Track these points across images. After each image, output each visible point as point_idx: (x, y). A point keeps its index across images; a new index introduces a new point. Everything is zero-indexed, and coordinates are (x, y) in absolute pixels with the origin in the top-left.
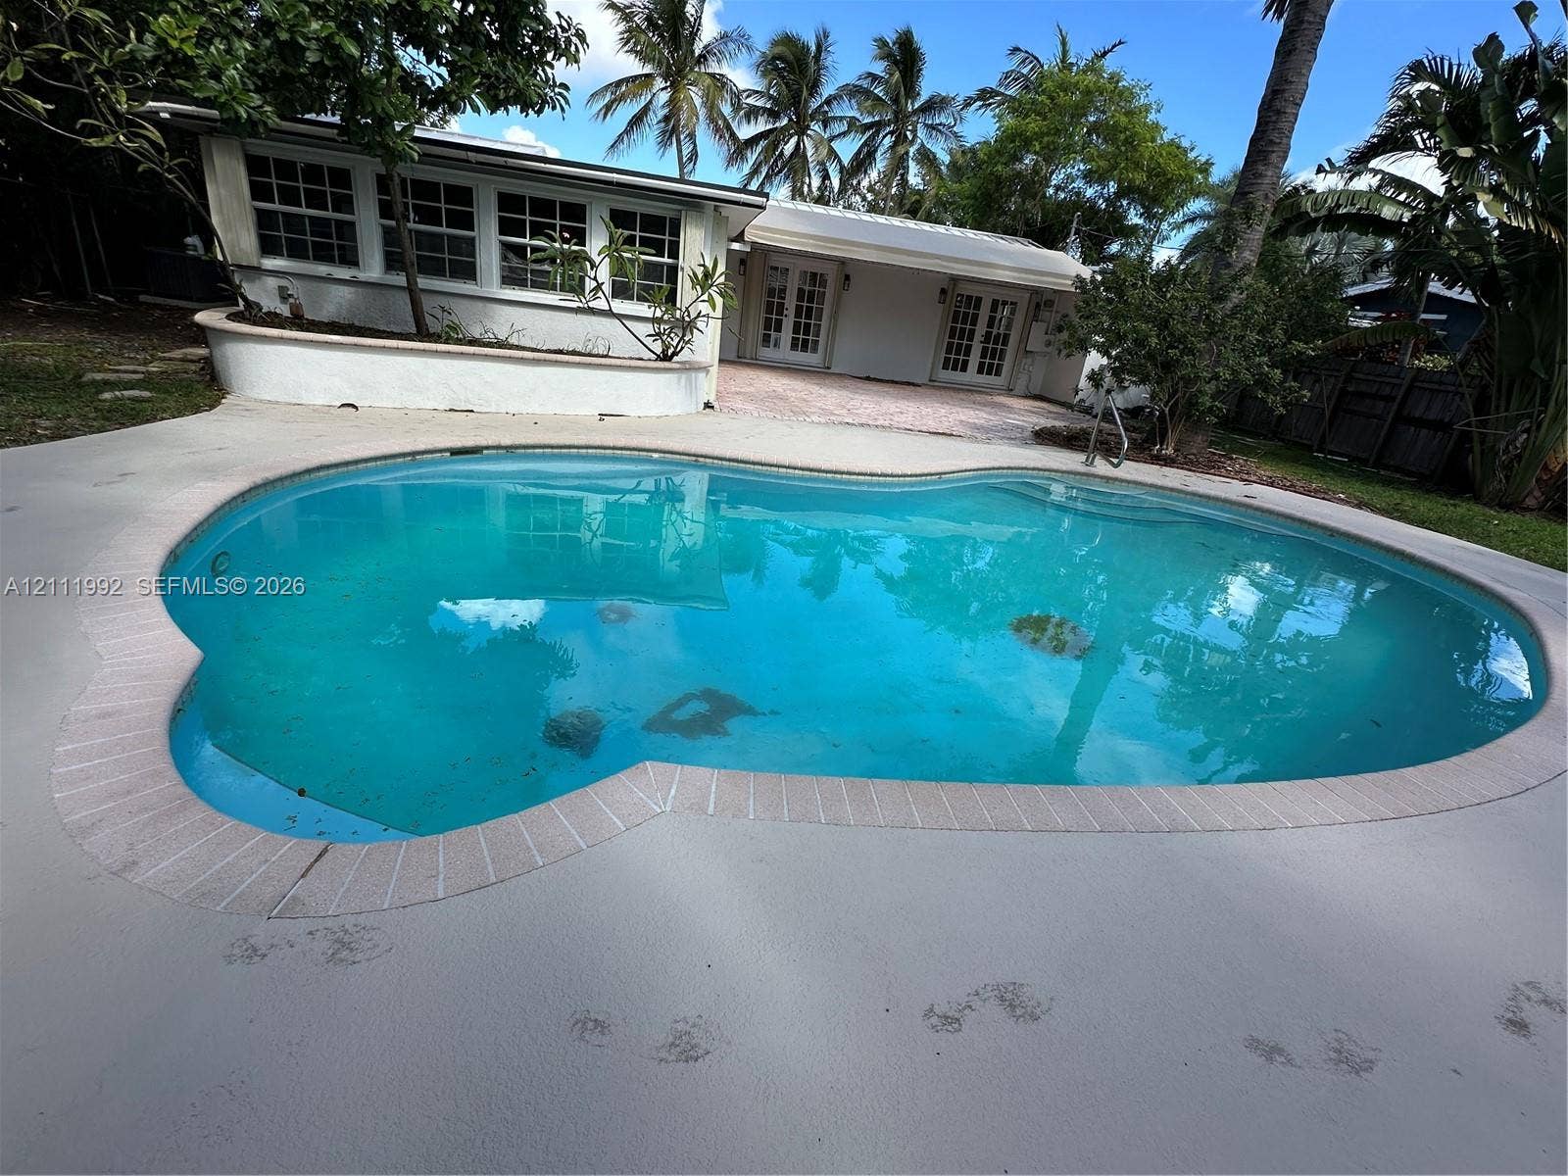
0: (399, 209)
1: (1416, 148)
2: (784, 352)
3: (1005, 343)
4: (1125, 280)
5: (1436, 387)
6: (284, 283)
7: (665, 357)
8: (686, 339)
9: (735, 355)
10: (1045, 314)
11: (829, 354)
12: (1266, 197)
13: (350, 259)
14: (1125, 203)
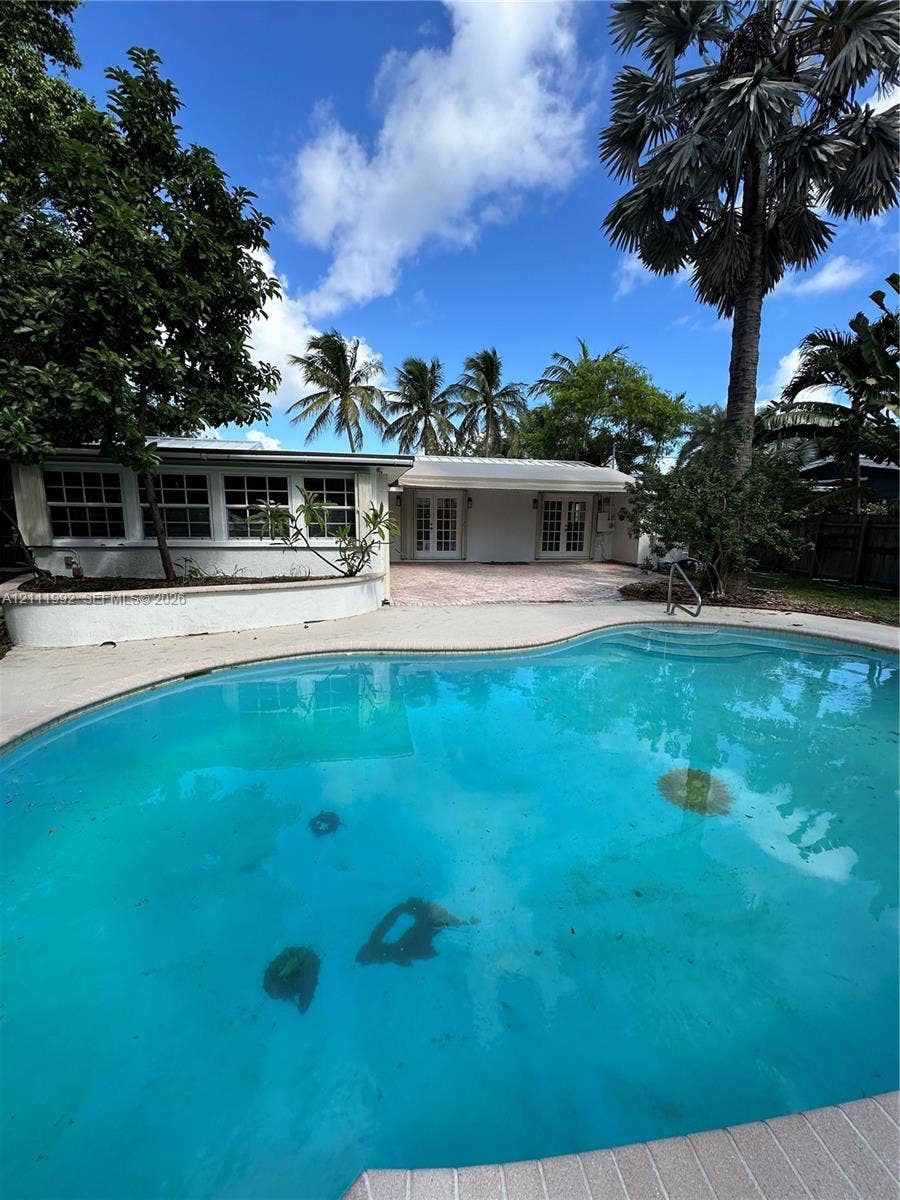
0: (152, 496)
1: (826, 381)
2: (433, 552)
3: (582, 528)
4: (668, 485)
5: (886, 526)
6: (68, 554)
7: (351, 574)
8: (365, 559)
9: (400, 560)
10: (605, 507)
11: (464, 550)
12: (749, 422)
13: (119, 532)
14: (640, 433)
